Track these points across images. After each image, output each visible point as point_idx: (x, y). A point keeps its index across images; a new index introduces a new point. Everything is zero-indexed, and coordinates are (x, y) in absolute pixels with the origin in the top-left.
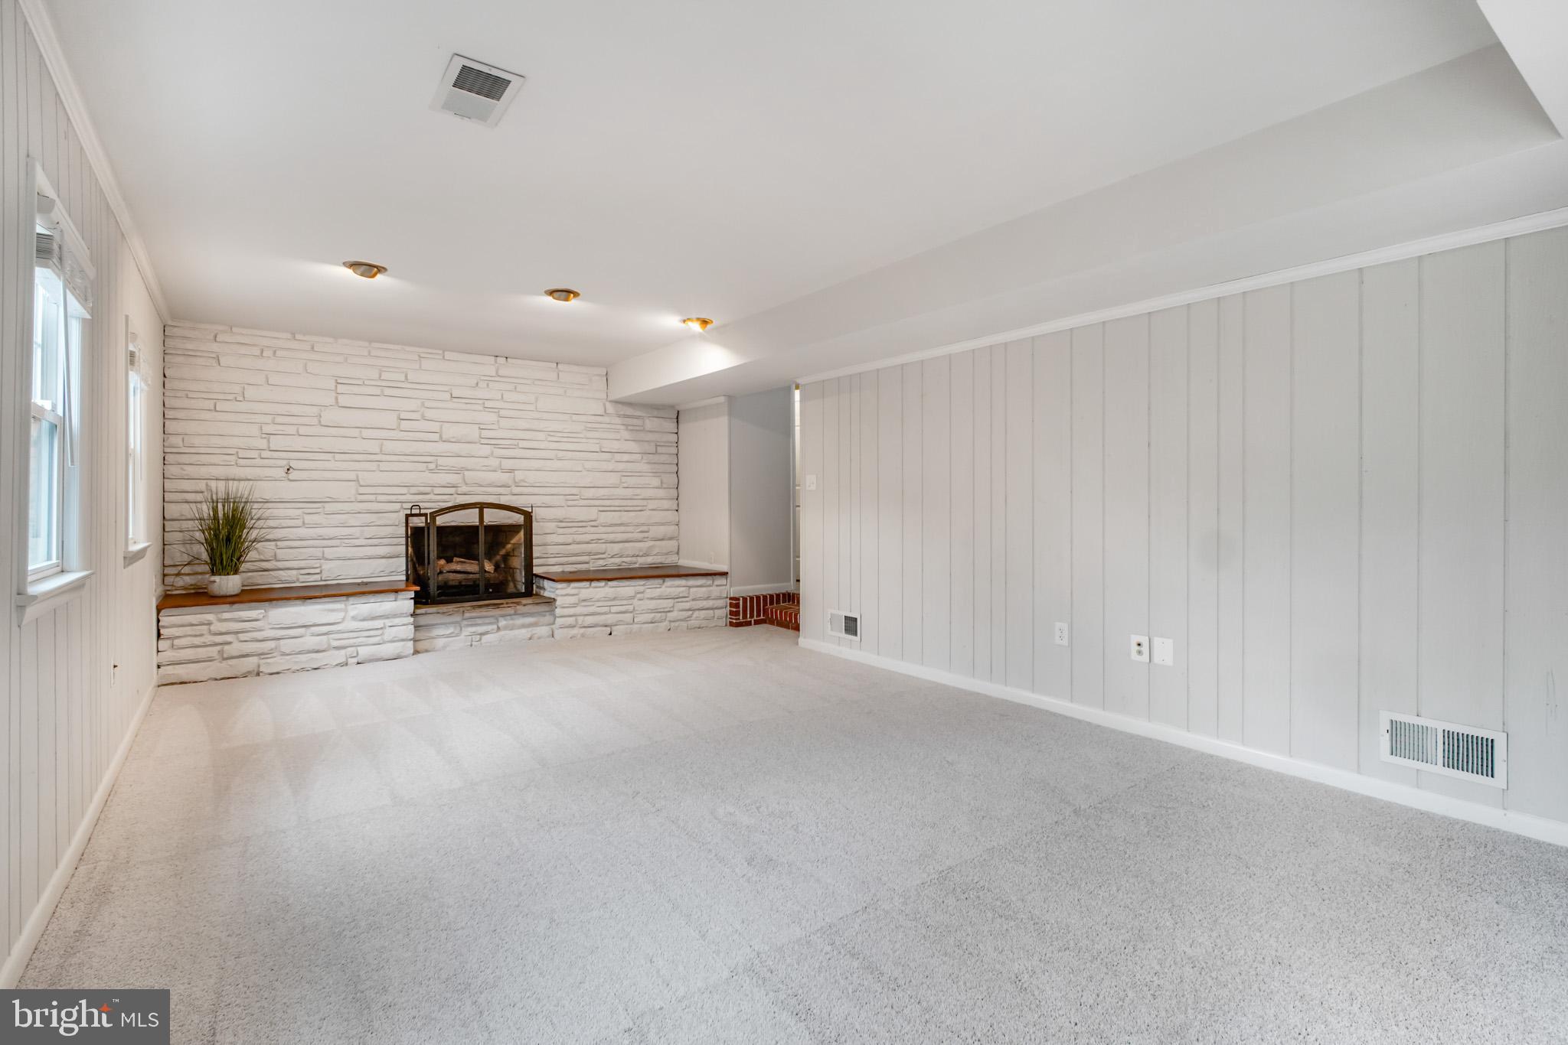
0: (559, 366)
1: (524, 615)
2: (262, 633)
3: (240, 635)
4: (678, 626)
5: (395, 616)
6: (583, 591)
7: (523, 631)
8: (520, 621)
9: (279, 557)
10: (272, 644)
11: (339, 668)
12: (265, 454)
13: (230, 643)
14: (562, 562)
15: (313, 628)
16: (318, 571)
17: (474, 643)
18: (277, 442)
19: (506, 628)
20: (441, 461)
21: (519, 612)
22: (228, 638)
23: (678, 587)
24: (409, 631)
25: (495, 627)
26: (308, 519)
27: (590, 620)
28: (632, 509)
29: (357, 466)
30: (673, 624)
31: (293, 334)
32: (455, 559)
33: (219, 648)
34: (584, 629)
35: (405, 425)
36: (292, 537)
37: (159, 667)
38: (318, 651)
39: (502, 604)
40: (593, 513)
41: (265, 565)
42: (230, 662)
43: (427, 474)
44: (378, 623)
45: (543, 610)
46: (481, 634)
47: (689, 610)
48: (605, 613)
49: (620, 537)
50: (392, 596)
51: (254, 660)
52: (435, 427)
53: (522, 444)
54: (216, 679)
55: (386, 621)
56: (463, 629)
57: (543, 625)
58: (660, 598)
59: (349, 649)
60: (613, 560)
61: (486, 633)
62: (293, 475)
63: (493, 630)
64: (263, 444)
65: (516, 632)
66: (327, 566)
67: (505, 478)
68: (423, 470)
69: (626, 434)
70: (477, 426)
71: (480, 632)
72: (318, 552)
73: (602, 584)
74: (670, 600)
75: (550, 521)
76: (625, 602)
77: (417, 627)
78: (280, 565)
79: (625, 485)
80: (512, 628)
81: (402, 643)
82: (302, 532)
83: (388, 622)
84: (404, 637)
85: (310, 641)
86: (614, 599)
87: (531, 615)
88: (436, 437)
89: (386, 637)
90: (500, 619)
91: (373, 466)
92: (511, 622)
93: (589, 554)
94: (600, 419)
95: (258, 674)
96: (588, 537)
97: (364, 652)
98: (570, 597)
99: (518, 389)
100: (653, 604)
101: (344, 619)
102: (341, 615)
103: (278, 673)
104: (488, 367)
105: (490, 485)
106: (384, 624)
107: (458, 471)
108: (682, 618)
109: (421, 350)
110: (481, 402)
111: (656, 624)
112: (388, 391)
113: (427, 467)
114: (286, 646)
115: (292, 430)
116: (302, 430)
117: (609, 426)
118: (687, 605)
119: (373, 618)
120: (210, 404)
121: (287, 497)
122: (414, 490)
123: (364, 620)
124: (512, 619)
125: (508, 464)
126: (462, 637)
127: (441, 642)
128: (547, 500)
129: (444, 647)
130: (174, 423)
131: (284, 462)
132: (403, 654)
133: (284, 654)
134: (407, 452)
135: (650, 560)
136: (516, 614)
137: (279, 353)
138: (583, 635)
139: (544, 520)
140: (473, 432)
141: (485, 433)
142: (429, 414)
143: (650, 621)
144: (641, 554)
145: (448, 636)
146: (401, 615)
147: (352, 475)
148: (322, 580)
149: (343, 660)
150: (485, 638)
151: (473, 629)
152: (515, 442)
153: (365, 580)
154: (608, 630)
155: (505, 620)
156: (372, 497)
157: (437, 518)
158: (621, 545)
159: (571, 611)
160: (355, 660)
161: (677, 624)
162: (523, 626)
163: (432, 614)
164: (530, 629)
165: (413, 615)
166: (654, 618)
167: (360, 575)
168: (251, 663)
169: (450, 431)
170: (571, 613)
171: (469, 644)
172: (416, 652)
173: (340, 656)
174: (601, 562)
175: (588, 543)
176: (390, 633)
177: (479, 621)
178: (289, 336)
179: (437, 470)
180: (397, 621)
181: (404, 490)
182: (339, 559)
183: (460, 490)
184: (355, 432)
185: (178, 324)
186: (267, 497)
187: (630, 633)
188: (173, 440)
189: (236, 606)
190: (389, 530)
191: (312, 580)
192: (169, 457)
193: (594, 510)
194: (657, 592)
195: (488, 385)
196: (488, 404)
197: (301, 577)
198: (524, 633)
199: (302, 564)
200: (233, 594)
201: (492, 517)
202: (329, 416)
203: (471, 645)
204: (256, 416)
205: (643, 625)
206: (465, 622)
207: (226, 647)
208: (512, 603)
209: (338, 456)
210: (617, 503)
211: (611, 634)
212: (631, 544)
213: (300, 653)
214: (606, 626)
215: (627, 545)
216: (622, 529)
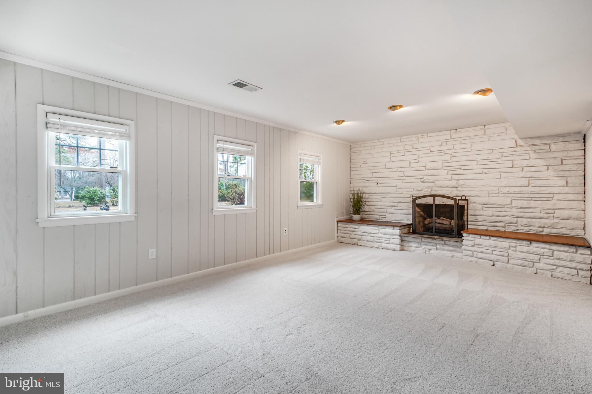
0: (486, 126)
1: (449, 245)
2: (358, 233)
3: (354, 232)
4: (543, 273)
5: (393, 235)
6: (477, 240)
7: (449, 252)
8: (447, 248)
9: (375, 211)
10: (360, 237)
11: (377, 249)
12: (372, 179)
13: (351, 234)
14: (486, 225)
15: (370, 234)
16: (385, 216)
17: (426, 252)
18: (375, 175)
19: (440, 249)
20: (425, 178)
21: (447, 244)
22: (351, 233)
23: (542, 248)
24: (398, 241)
25: (435, 248)
26: (382, 199)
27: (480, 255)
28: (539, 199)
29: (396, 181)
30: (539, 271)
31: (379, 140)
32: (442, 218)
33: (349, 235)
34: (477, 259)
35: (412, 165)
36: (378, 205)
37: (338, 237)
38: (371, 242)
39: (435, 238)
40: (508, 201)
41: (372, 213)
42: (352, 240)
43: (421, 183)
44: (388, 236)
45: (459, 245)
46: (429, 250)
47: (553, 265)
48: (489, 253)
49: (528, 215)
50: (392, 228)
51: (356, 240)
52: (424, 164)
53: (463, 168)
54: (348, 244)
55: (391, 236)
56: (422, 245)
57: (459, 252)
58: (527, 252)
59: (380, 243)
60: (522, 228)
61: (431, 249)
62: (379, 185)
63: (434, 249)
64: (370, 176)
65: (445, 252)
66: (388, 215)
67: (453, 183)
68: (419, 182)
69: (533, 155)
70: (441, 162)
71: (428, 248)
72: (385, 210)
73: (488, 238)
74: (537, 256)
75: (480, 204)
76: (502, 250)
77: (402, 241)
78: (375, 213)
79: (533, 185)
80: (444, 250)
81: (396, 245)
82: (381, 203)
83: (392, 237)
84: (396, 243)
85: (369, 238)
86: (495, 247)
87: (453, 246)
88: (424, 168)
89: (391, 242)
90: (438, 245)
91: (401, 181)
92: (443, 247)
93: (505, 222)
94: (515, 149)
95: (357, 245)
96: (503, 214)
97: (384, 245)
98: (470, 242)
99: (461, 143)
100: (522, 255)
101: (378, 233)
102: (378, 231)
103: (362, 246)
104: (447, 135)
105: (447, 187)
106: (390, 237)
107: (434, 181)
108: (547, 269)
109: (418, 135)
110: (443, 151)
111: (526, 268)
112: (407, 153)
113: (420, 181)
114: (364, 238)
115: (378, 171)
116: (381, 170)
117: (520, 152)
118: (552, 262)
119: (387, 234)
120: (359, 166)
121: (377, 192)
122: (415, 189)
123: (384, 234)
124: (443, 246)
125: (456, 177)
126: (422, 249)
127: (413, 249)
128: (477, 193)
129: (414, 251)
130: (353, 172)
131: (376, 181)
132: (396, 249)
133: (363, 240)
134: (413, 175)
135: (554, 231)
136: (445, 244)
137: (375, 147)
138: (476, 262)
139: (475, 203)
140: (439, 165)
141: (445, 165)
142: (421, 159)
143: (520, 264)
144: (546, 226)
145: (416, 247)
146: (395, 235)
147: (395, 185)
148: (386, 220)
149: (378, 246)
150: (431, 252)
151: (426, 246)
152: (460, 167)
153: (399, 222)
154: (492, 263)
155: (440, 246)
156: (401, 192)
157: (416, 200)
158: (529, 220)
159: (470, 248)
160: (381, 247)
161: (542, 271)
162: (448, 250)
163: (410, 238)
164: (452, 253)
165: (400, 236)
166: (522, 263)
167: (397, 219)
168: (355, 241)
169: (429, 165)
170: (470, 249)
171: (425, 252)
172: (402, 250)
173: (377, 245)
174: (514, 228)
175: (503, 216)
176: (392, 241)
177: (428, 244)
178: (378, 141)
179: (424, 181)
180: (394, 237)
181: (412, 190)
182: (391, 213)
183: (434, 189)
184: (396, 170)
185: (353, 144)
186: (372, 192)
187: (505, 268)
188: (352, 177)
189: (352, 224)
190: (406, 204)
191: (384, 219)
192: (352, 181)
193: (510, 199)
194: (526, 249)
195: (447, 144)
196: (446, 152)
197: (381, 218)
198: (449, 254)
199: (381, 214)
200: (357, 220)
201: (439, 201)
202: (389, 165)
203: (425, 253)
204: (370, 168)
205: (515, 266)
206: (422, 243)
207: (350, 235)
208: (439, 239)
209: (391, 178)
210: (527, 195)
211: (494, 265)
212: (537, 220)
213: (367, 241)
214: (491, 261)
215: (534, 220)
216: (531, 210)
